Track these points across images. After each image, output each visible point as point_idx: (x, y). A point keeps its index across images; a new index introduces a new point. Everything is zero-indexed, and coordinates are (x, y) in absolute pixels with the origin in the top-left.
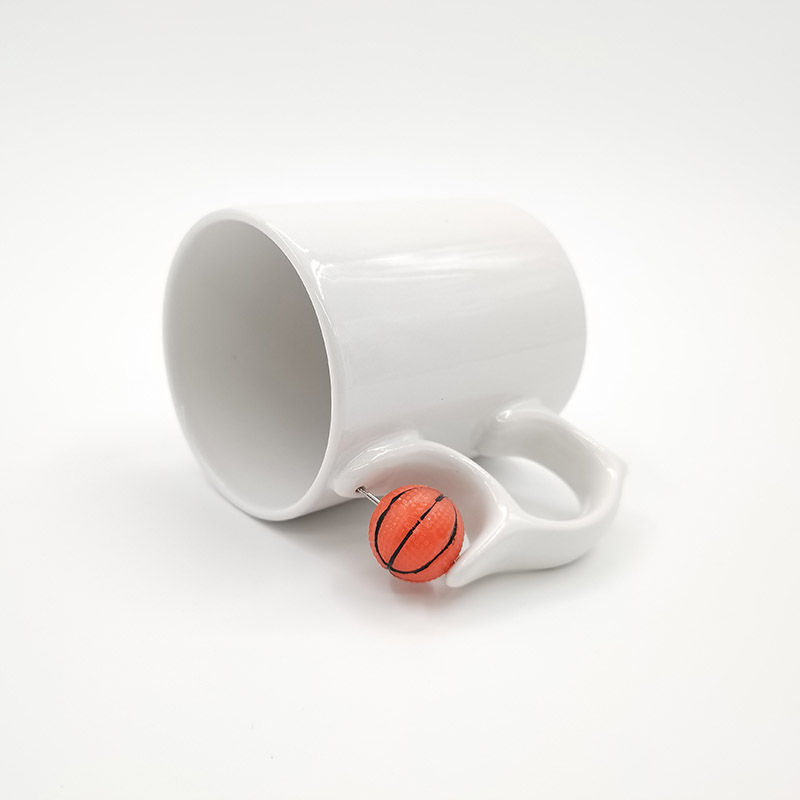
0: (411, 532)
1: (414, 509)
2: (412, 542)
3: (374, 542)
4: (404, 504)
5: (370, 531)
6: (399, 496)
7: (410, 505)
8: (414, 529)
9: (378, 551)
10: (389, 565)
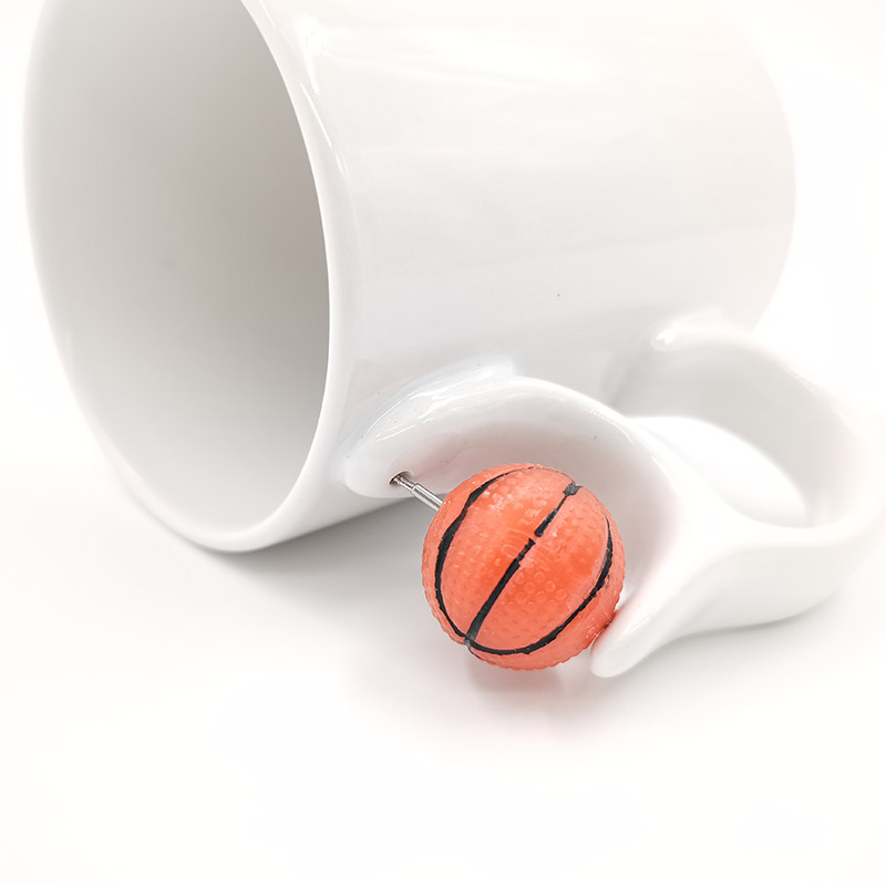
0: (514, 566)
1: (521, 513)
2: (519, 588)
3: (432, 590)
4: (497, 504)
5: (425, 565)
6: (484, 487)
7: (510, 506)
8: (522, 556)
9: (442, 608)
10: (469, 636)
